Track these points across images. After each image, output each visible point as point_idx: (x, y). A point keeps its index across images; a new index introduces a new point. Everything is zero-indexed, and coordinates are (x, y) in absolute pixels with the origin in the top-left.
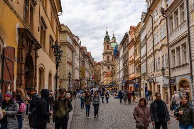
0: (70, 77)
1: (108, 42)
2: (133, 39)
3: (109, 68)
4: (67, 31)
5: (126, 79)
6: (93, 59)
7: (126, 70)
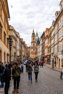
0: (15, 55)
1: (34, 36)
2: (47, 35)
3: (34, 50)
4: (13, 29)
5: (43, 56)
6: (26, 45)
7: (43, 51)
